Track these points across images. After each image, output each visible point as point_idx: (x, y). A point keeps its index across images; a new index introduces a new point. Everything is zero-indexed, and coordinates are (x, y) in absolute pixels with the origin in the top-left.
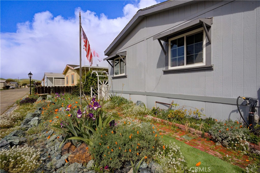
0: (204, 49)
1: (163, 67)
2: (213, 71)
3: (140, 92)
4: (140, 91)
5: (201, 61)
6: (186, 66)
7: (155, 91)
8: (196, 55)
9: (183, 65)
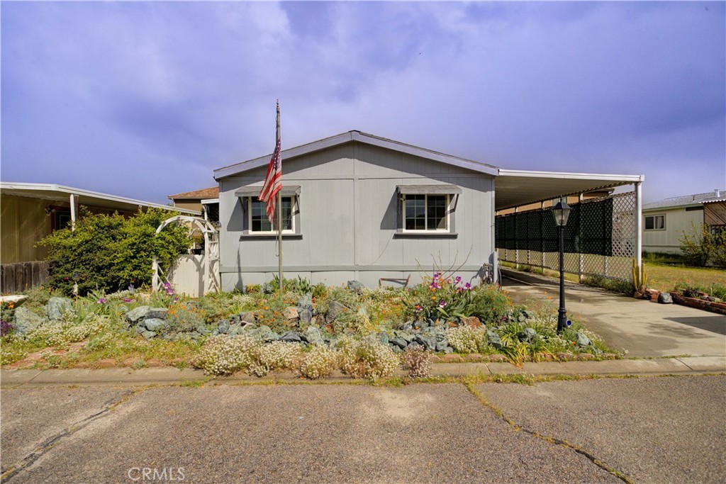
0: (449, 216)
1: (394, 229)
2: (455, 240)
3: (344, 266)
4: (344, 264)
5: (444, 227)
6: (426, 231)
7: (378, 263)
8: (439, 221)
9: (424, 229)
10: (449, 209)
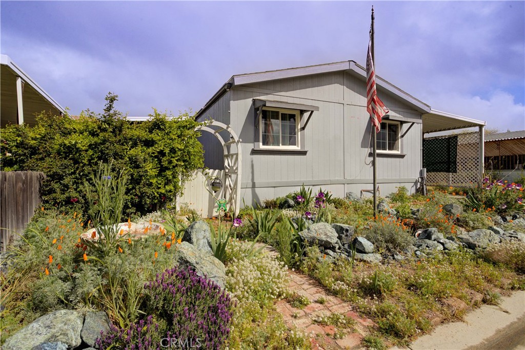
2: (403, 159)
4: (337, 179)
5: (396, 149)
6: (388, 151)
7: (359, 178)
8: (394, 144)
10: (400, 135)
